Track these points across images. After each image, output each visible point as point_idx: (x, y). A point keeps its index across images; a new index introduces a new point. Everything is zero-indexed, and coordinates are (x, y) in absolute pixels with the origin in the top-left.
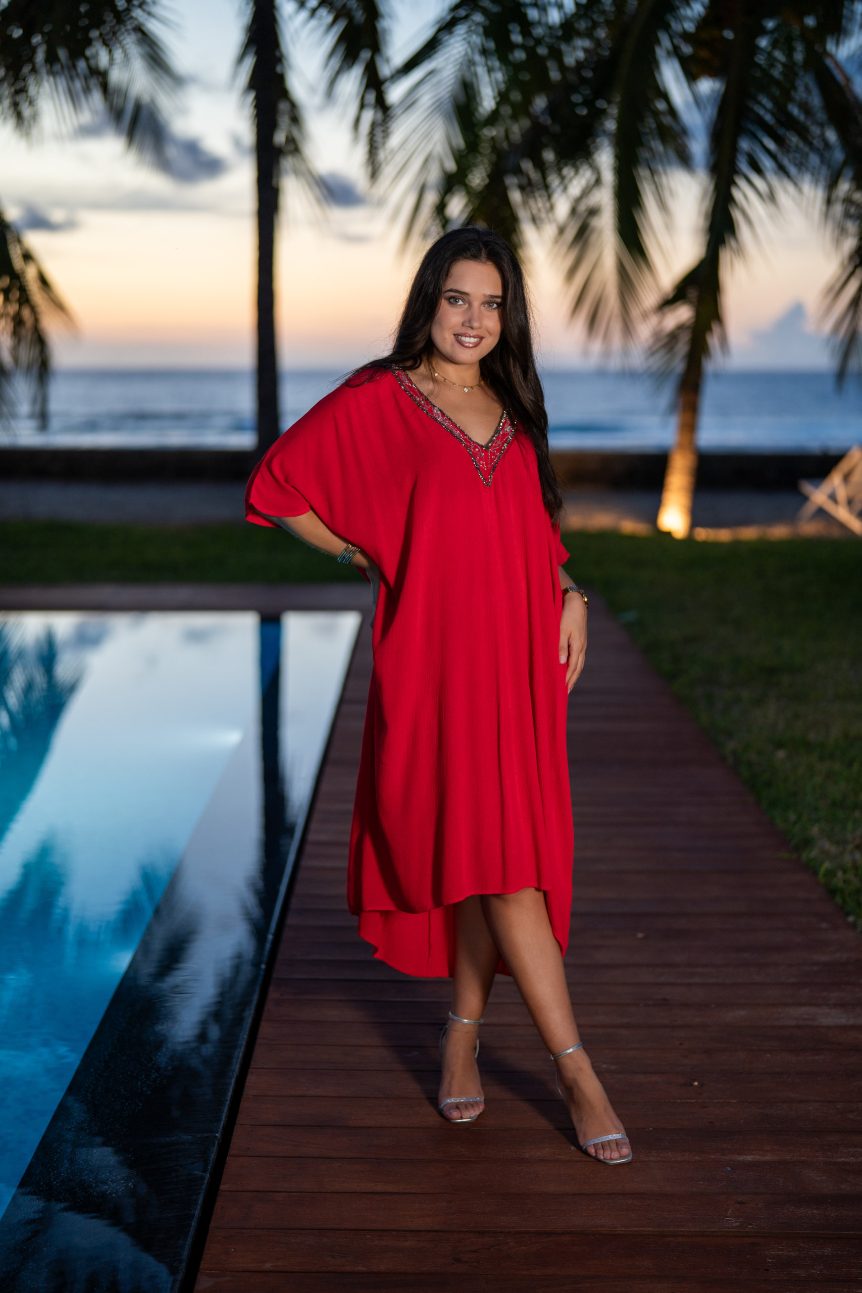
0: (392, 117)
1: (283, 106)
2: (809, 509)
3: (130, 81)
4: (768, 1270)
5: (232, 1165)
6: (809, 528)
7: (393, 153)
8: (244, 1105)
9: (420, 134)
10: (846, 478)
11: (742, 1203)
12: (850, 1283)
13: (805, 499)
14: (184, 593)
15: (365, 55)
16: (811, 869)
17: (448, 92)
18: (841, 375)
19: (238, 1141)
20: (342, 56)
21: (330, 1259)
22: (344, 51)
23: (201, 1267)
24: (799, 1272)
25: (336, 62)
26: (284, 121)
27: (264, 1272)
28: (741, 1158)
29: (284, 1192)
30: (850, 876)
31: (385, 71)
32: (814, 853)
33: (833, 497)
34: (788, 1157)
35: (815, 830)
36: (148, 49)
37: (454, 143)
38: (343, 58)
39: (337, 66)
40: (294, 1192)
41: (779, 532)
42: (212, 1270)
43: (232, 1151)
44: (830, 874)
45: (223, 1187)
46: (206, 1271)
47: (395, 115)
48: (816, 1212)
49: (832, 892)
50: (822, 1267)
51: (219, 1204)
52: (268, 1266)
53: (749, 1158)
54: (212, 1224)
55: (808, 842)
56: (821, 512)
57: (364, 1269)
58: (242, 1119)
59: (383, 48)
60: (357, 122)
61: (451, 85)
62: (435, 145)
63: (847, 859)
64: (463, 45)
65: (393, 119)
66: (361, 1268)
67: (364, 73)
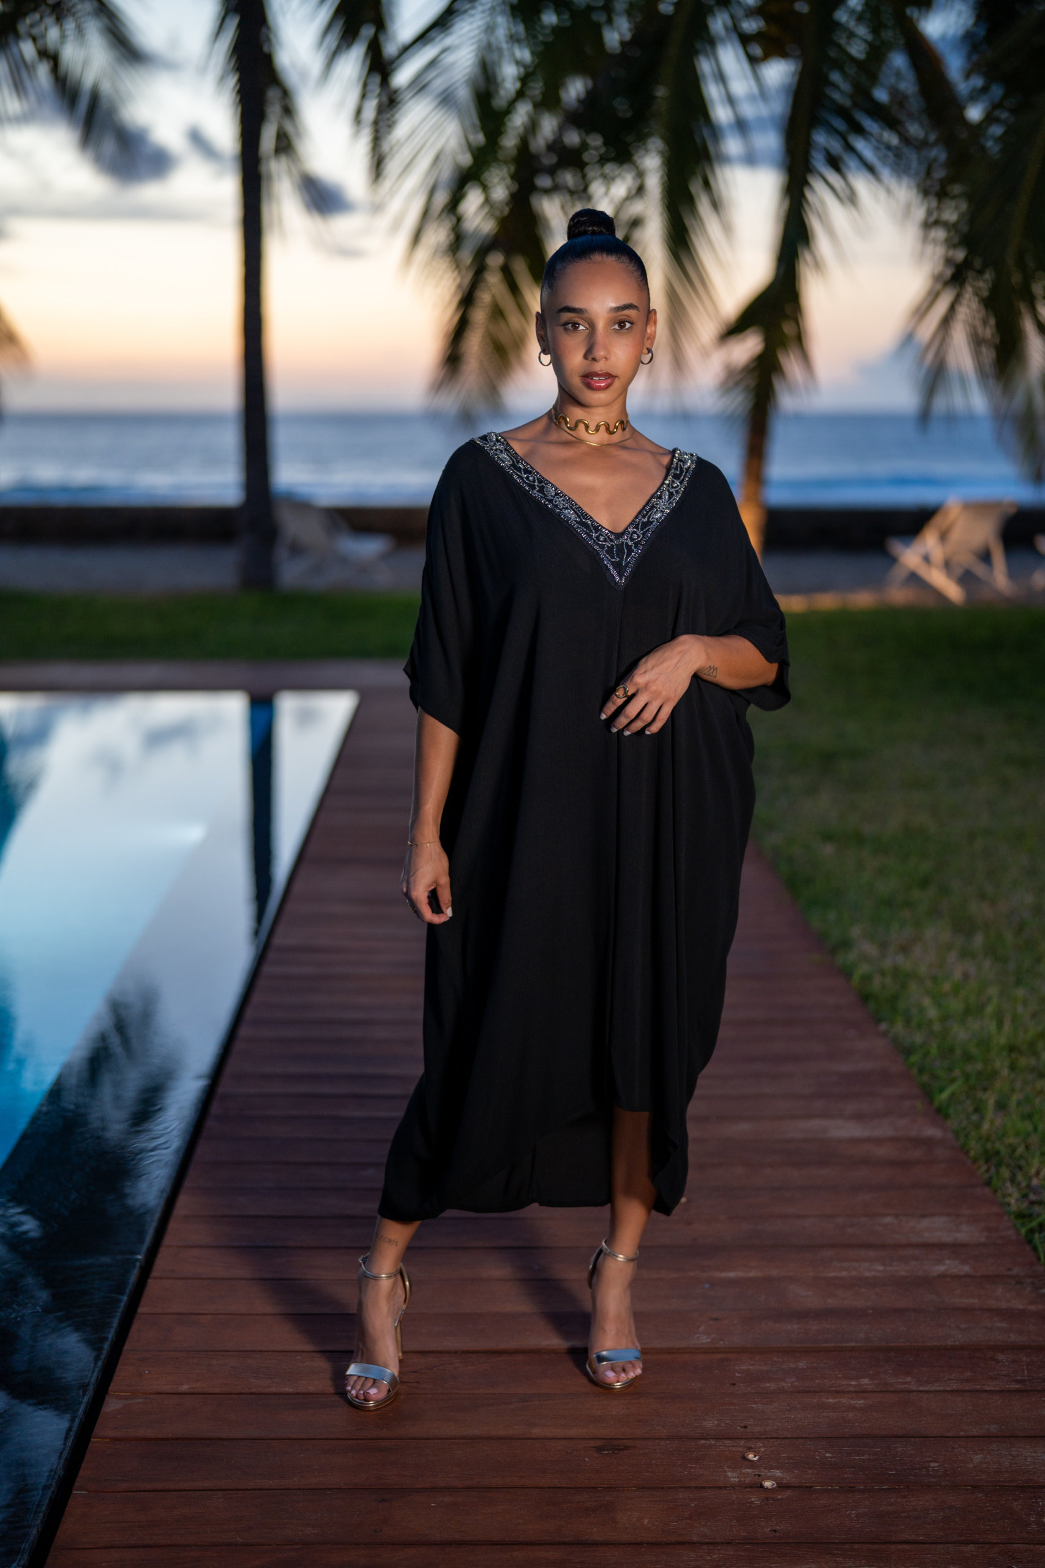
0: (398, 103)
1: (272, 94)
2: (898, 574)
3: (86, 62)
4: (734, 1384)
5: (153, 1286)
6: (898, 595)
7: (400, 144)
8: (172, 1225)
9: (429, 126)
10: (943, 537)
11: (716, 1319)
12: (820, 1394)
13: (893, 560)
14: (152, 671)
15: (368, 31)
16: (846, 973)
17: (465, 75)
18: (924, 416)
19: (162, 1263)
20: (340, 30)
21: (254, 1381)
22: (343, 26)
23: (110, 1388)
24: (768, 1385)
25: (332, 40)
26: (274, 111)
27: (181, 1394)
28: (723, 1275)
29: (209, 1314)
30: (888, 980)
31: (390, 49)
32: (852, 956)
33: (927, 559)
34: (774, 1273)
35: (856, 931)
36: (106, 21)
37: (471, 138)
38: (341, 35)
39: (334, 45)
40: (221, 1314)
41: (863, 599)
42: (121, 1392)
43: (155, 1273)
44: (866, 978)
45: (141, 1310)
46: (116, 1393)
47: (402, 100)
48: (796, 1326)
49: (865, 998)
50: (794, 1380)
51: (135, 1327)
52: (185, 1388)
53: (732, 1275)
54: (125, 1348)
55: (846, 944)
56: (914, 579)
57: (291, 1390)
58: (168, 1240)
59: (388, 23)
60: (359, 112)
61: (468, 67)
62: (448, 140)
63: (888, 963)
64: (483, 18)
65: (400, 105)
66: (287, 1390)
67: (367, 54)
